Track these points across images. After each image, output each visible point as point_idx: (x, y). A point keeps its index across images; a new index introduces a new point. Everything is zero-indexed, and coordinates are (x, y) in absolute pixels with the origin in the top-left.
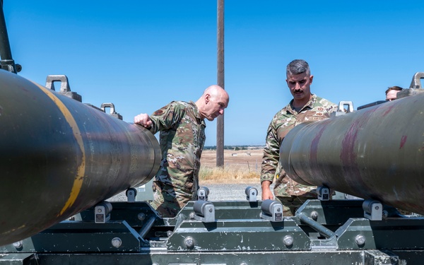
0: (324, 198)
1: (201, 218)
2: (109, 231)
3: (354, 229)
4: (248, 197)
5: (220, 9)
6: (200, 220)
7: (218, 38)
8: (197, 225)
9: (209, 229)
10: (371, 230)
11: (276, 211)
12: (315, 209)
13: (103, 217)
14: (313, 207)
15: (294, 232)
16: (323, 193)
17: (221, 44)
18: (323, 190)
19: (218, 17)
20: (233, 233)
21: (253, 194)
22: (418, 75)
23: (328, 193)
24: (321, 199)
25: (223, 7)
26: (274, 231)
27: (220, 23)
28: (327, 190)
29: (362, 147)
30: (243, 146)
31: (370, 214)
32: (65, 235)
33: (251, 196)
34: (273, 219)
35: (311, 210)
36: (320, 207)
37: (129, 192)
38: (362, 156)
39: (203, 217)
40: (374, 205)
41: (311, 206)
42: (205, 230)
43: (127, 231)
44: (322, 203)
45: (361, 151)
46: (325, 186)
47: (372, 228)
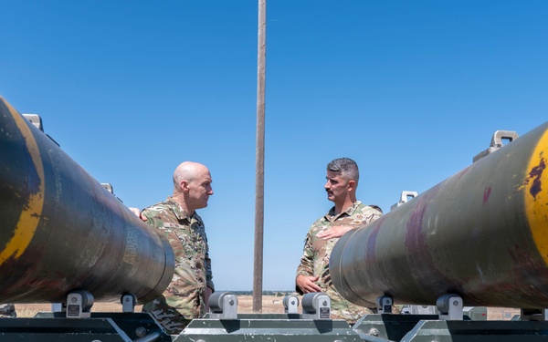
0: (386, 310)
1: (218, 315)
2: (87, 330)
3: (426, 332)
4: (287, 309)
5: (260, 126)
6: (217, 317)
7: (257, 158)
8: (213, 325)
9: (229, 331)
10: (449, 334)
11: (321, 305)
12: (375, 326)
13: (78, 309)
14: (373, 322)
15: (346, 336)
16: (385, 303)
17: (261, 165)
18: (385, 300)
19: (257, 135)
20: (262, 336)
21: (293, 303)
22: (498, 134)
23: (390, 304)
24: (382, 312)
25: (264, 124)
26: (319, 333)
27: (260, 141)
28: (390, 299)
29: (433, 221)
30: (287, 292)
31: (447, 314)
32: (22, 335)
33: (290, 306)
34: (318, 316)
35: (369, 326)
36: (381, 322)
37: (125, 297)
38: (433, 233)
39: (221, 312)
40: (452, 300)
41: (369, 322)
42: (223, 331)
43: (113, 331)
44: (384, 317)
45: (432, 226)
46: (387, 294)
47: (450, 331)
